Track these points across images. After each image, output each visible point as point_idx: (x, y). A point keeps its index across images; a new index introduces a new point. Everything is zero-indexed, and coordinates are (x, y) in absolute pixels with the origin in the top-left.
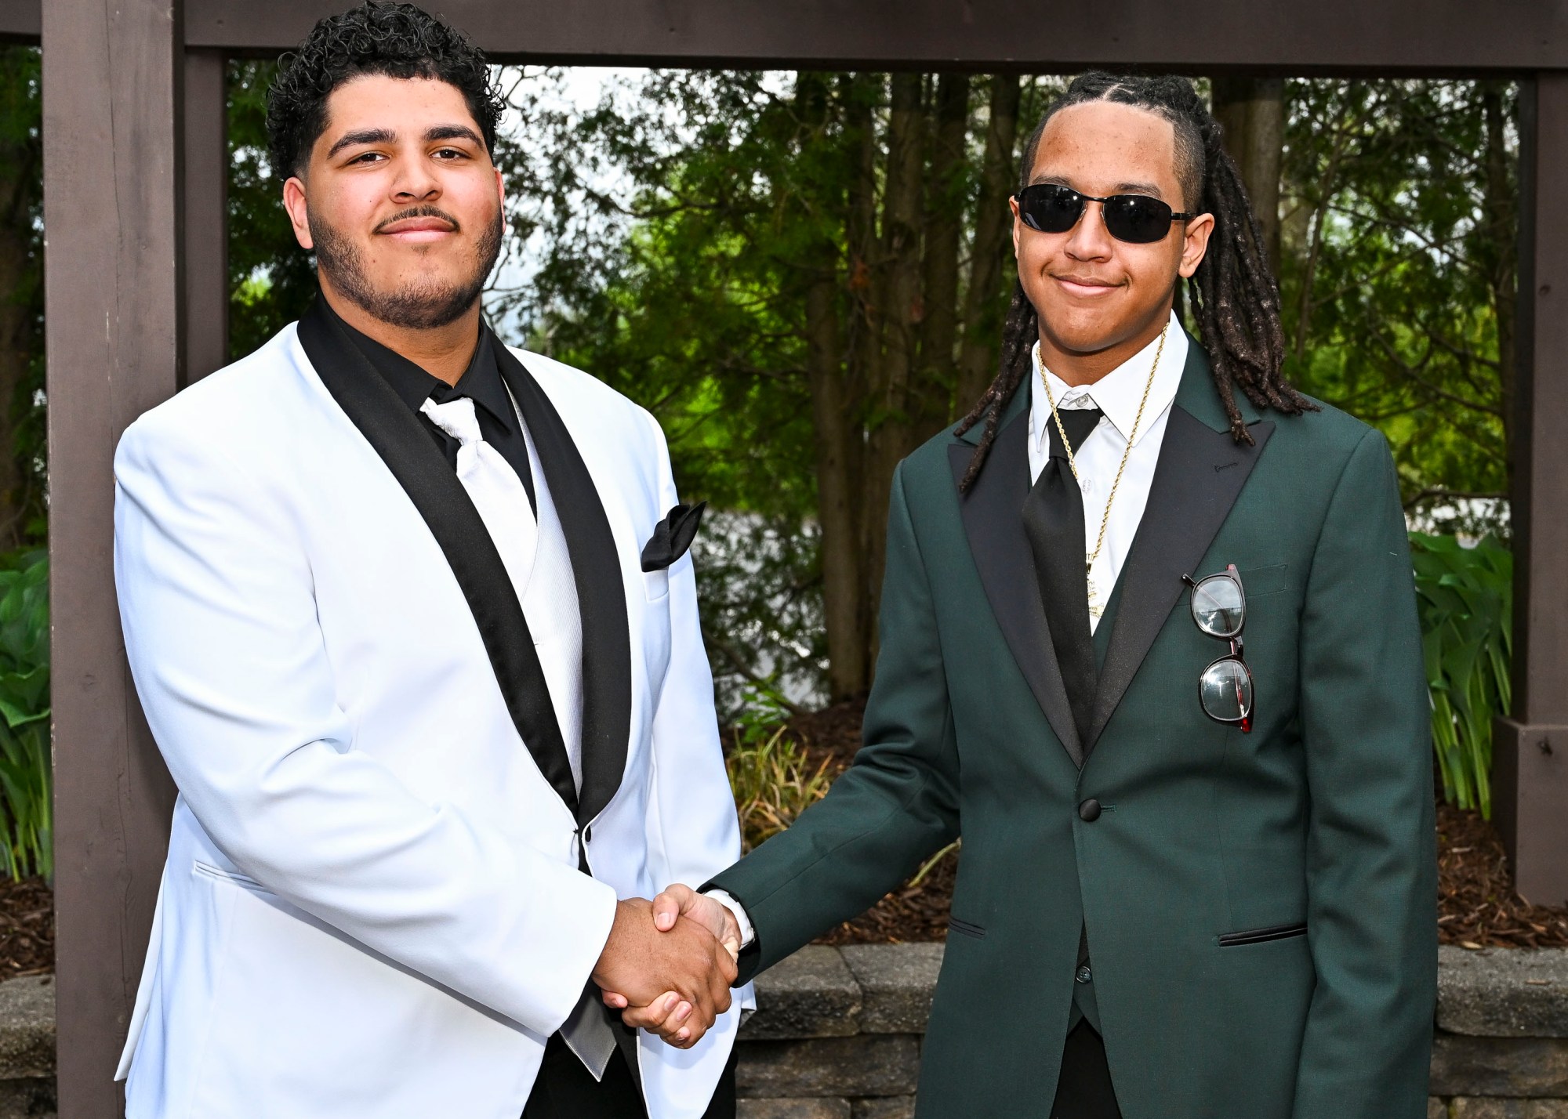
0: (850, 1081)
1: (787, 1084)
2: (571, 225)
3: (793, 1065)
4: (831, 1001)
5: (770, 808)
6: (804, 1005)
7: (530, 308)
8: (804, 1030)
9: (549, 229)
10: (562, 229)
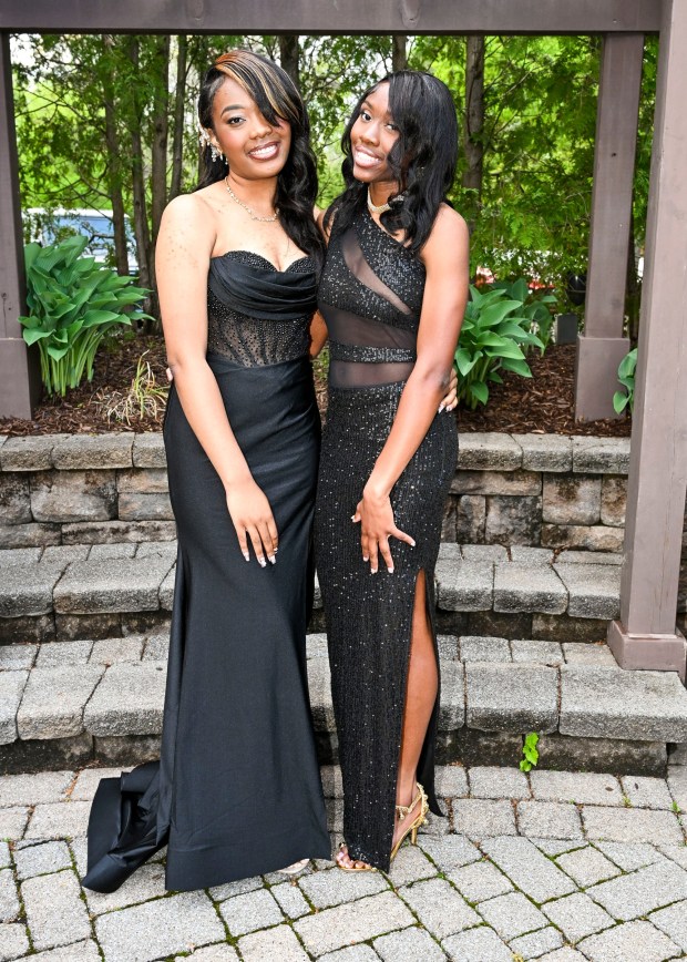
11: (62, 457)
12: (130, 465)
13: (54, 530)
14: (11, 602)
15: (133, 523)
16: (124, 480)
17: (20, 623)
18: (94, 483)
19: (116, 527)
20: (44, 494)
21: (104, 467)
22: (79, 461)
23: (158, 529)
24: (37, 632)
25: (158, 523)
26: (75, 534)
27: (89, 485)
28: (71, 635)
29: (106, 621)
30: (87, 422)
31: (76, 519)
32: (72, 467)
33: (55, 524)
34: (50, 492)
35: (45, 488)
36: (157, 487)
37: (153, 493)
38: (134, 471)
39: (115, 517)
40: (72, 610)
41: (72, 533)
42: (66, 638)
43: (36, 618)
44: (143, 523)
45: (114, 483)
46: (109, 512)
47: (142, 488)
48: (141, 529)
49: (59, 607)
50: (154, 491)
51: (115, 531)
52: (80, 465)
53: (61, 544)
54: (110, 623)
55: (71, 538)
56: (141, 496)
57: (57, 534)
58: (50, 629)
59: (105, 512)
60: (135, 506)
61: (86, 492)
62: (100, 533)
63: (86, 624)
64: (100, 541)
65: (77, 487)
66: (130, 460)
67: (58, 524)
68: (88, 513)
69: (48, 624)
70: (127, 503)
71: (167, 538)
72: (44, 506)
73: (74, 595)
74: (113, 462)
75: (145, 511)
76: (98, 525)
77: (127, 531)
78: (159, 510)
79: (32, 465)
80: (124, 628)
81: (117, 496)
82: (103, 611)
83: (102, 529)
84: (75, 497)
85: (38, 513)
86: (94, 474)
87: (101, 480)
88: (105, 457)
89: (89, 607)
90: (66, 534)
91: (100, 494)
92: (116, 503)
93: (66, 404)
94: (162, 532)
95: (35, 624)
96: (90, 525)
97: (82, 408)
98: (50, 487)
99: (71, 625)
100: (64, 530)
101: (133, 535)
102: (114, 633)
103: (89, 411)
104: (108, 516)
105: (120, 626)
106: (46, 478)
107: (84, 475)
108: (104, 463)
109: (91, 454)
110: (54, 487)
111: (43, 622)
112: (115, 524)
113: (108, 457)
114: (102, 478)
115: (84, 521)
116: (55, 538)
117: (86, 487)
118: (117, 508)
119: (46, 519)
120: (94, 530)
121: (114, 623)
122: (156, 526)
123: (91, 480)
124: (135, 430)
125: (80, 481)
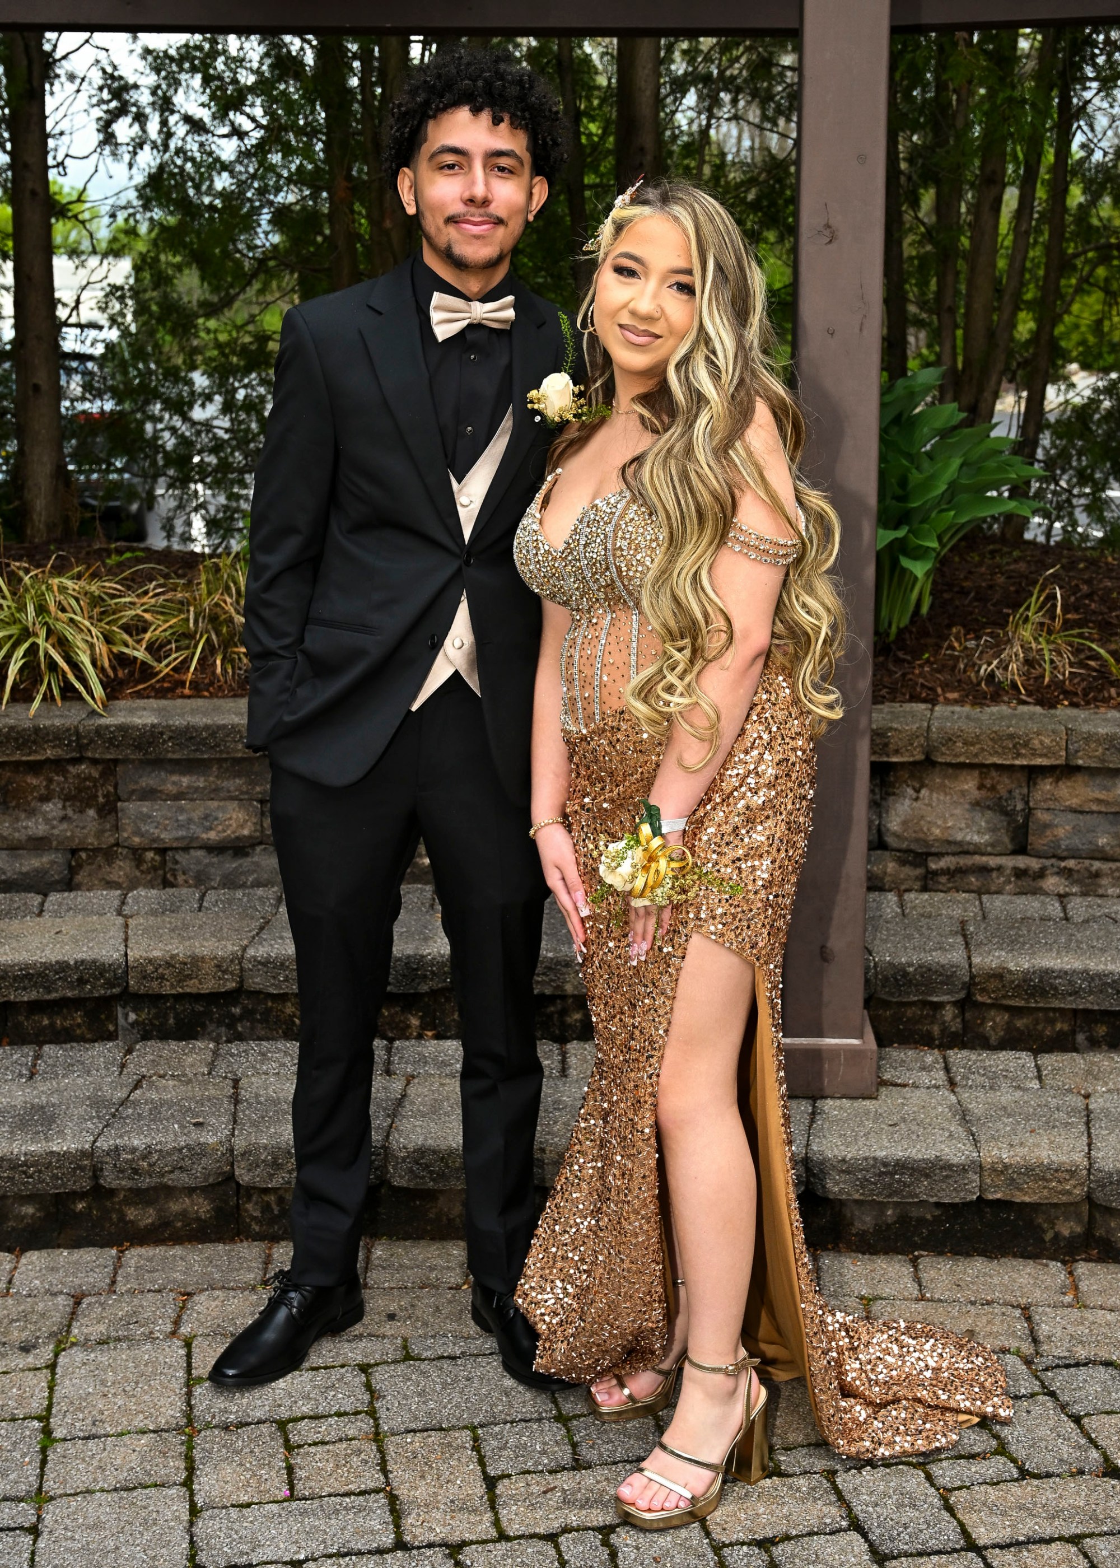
0: (258, 789)
1: (214, 790)
2: (173, 144)
3: (217, 777)
4: (239, 731)
5: (229, 600)
6: (220, 734)
7: (134, 215)
8: (221, 752)
9: (154, 146)
10: (166, 147)
11: (949, 740)
12: (1061, 762)
13: (914, 865)
14: (905, 974)
15: (1053, 861)
16: (1046, 786)
17: (909, 1013)
18: (993, 788)
19: (1022, 866)
20: (907, 802)
21: (1017, 762)
22: (974, 749)
23: (1097, 875)
24: (936, 1030)
25: (1097, 865)
26: (951, 873)
27: (983, 792)
28: (993, 1040)
29: (1052, 1022)
30: (946, 686)
31: (954, 848)
32: (962, 759)
33: (918, 855)
34: (917, 799)
35: (910, 791)
36: (1099, 801)
37: (1092, 812)
38: (1067, 771)
39: (1021, 849)
40: (1004, 997)
41: (946, 872)
42: (983, 1043)
43: (939, 1006)
44: (1071, 863)
45: (1025, 791)
46: (1012, 840)
47: (1074, 802)
48: (1067, 873)
49: (983, 990)
50: (1095, 808)
51: (1020, 873)
52: (976, 755)
53: (925, 889)
54: (1059, 1026)
55: (943, 879)
56: (1070, 816)
57: (919, 871)
58: (956, 1026)
59: (1006, 840)
60: (1061, 832)
61: (976, 804)
62: (994, 874)
63: (1020, 1023)
64: (993, 888)
65: (963, 793)
66: (1063, 753)
67: (922, 854)
68: (976, 838)
69: (955, 1017)
70: (1046, 826)
71: (1110, 891)
72: (904, 823)
73: (1010, 972)
74: (1034, 754)
75: (1076, 842)
76: (993, 861)
77: (1041, 874)
78: (1102, 841)
79: (897, 752)
80: (1080, 1038)
81: (1029, 812)
82: (1056, 1004)
83: (999, 869)
84: (958, 811)
85: (895, 835)
86: (994, 773)
87: (1005, 784)
88: (1019, 744)
89: (1032, 995)
90: (935, 873)
91: (1000, 807)
92: (1026, 825)
93: (901, 654)
94: (1104, 881)
95: (934, 1016)
96: (979, 860)
97: (928, 661)
98: (918, 791)
99: (994, 1023)
100: (933, 866)
101: (1052, 883)
102: (1063, 1044)
103: (944, 666)
104: (1010, 847)
105: (1073, 1032)
106: (912, 776)
107: (976, 773)
108: (1019, 755)
109: (997, 738)
110: (924, 792)
111: (949, 1013)
112: (1022, 862)
113: (1026, 745)
114: (1007, 781)
115: (967, 853)
116: (917, 878)
117: (976, 794)
118: (1026, 834)
119: (904, 846)
120: (984, 870)
121: (1066, 1027)
122: (1094, 869)
123: (988, 783)
124: (1039, 703)
125: (969, 784)
